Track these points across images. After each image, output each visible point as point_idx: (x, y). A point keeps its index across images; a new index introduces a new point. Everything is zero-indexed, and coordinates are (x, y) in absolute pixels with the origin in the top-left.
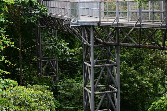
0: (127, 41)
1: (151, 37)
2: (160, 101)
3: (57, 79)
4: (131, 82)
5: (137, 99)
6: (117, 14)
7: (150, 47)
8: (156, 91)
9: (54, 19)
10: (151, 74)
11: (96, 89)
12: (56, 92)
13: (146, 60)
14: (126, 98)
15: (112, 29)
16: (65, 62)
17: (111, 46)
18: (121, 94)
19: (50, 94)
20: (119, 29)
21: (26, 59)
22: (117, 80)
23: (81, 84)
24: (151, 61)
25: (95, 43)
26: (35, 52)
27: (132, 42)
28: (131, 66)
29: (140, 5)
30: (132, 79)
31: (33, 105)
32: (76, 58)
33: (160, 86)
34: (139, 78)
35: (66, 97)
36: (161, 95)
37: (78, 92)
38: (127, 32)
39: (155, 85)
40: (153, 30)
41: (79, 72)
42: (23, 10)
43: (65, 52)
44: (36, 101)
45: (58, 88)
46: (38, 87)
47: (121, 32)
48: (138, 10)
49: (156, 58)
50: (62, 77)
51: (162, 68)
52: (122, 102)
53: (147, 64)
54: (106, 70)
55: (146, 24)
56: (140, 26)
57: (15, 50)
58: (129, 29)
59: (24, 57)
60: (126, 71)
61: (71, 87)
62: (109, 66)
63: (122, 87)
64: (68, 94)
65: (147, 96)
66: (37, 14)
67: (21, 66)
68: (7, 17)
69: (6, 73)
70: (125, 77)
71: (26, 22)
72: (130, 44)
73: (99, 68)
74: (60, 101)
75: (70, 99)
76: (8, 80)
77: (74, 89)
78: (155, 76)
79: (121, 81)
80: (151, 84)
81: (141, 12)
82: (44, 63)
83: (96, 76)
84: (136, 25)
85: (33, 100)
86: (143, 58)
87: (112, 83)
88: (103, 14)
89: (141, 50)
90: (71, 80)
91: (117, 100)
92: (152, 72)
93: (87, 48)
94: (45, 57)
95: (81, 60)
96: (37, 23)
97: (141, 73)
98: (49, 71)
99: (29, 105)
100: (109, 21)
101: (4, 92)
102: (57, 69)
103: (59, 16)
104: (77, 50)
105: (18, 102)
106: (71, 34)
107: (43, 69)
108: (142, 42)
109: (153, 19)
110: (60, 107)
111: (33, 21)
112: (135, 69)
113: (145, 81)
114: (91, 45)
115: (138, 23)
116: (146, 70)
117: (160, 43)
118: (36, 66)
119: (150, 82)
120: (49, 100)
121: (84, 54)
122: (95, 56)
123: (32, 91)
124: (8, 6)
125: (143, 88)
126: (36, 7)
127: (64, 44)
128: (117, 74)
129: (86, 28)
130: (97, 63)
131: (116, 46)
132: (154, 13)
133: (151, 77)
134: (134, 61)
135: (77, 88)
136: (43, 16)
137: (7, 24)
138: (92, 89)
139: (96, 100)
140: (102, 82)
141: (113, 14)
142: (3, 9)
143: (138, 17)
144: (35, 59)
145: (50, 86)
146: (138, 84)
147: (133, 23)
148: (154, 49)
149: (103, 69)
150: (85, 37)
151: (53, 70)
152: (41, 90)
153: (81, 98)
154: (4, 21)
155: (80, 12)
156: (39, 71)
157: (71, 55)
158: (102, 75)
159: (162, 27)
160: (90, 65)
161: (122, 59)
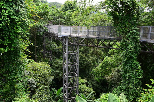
0: (82, 43)
1: (92, 42)
2: (96, 69)
3: (52, 59)
4: (84, 61)
5: (86, 68)
6: (78, 32)
7: (92, 46)
8: (94, 65)
9: (51, 33)
10: (92, 58)
11: (69, 64)
12: (51, 65)
13: (90, 52)
14: (81, 68)
15: (76, 38)
16: (55, 52)
17: (75, 45)
18: (79, 66)
19: (49, 66)
20: (79, 39)
21: (38, 50)
22: (78, 60)
23: (62, 62)
24: (92, 52)
25: (68, 44)
26: (42, 47)
27: (84, 44)
28: (84, 54)
29: (88, 28)
30: (84, 60)
31: (41, 70)
32: (60, 50)
33: (96, 63)
34: (87, 59)
35: (56, 67)
36: (96, 67)
37: (61, 65)
38: (82, 40)
39: (94, 62)
40: (93, 39)
41: (61, 57)
42: (37, 29)
43: (55, 48)
44: (42, 69)
45: (52, 63)
46: (44, 63)
47: (80, 40)
48: (87, 30)
49: (94, 51)
50: (54, 59)
51: (97, 55)
52: (80, 69)
53: (90, 53)
54: (73, 56)
55: (90, 36)
56: (87, 37)
57: (34, 47)
58: (83, 38)
59: (37, 50)
60: (82, 56)
61: (58, 63)
62: (74, 54)
63: (80, 63)
64: (57, 66)
65: (90, 67)
66: (43, 31)
67: (36, 53)
68: (30, 32)
69: (30, 56)
70: (81, 59)
71: (38, 34)
72: (83, 45)
73: (70, 55)
74: (53, 69)
75: (58, 68)
76: (30, 60)
77: (59, 63)
78: (94, 58)
79: (79, 61)
80: (92, 62)
81: (88, 31)
82: (46, 52)
83: (69, 58)
84: (86, 37)
85: (41, 68)
86: (89, 51)
87: (75, 61)
88: (72, 32)
89: (88, 47)
90: (58, 60)
91: (78, 68)
92: (92, 57)
93: (65, 46)
94: (47, 50)
95: (62, 51)
96: (43, 35)
97: (88, 57)
98: (48, 56)
99: (39, 71)
100: (74, 35)
101: (28, 65)
102: (52, 55)
103: (53, 32)
104: (60, 47)
105: (35, 69)
106: (58, 40)
107: (46, 55)
108: (88, 44)
109: (93, 34)
110: (53, 72)
111: (41, 34)
112: (86, 55)
113: (90, 61)
114: (67, 45)
115: (87, 36)
116: (90, 56)
117: (96, 45)
118: (42, 54)
119: (91, 61)
120: (48, 68)
121: (64, 49)
122: (68, 50)
123: (41, 64)
124: (30, 27)
125: (88, 63)
126: (43, 28)
127: (55, 44)
128: (78, 57)
129: (65, 38)
130: (69, 53)
131: (77, 45)
132: (94, 32)
133: (92, 59)
134: (85, 52)
135: (60, 63)
136: (46, 32)
137: (30, 35)
138: (67, 64)
139: (69, 68)
140: (71, 61)
141: (76, 32)
142: (28, 29)
143: (87, 33)
144: (42, 51)
145: (49, 62)
146: (86, 62)
147: (85, 36)
148: (94, 47)
149: (71, 55)
150: (64, 41)
151: (50, 56)
152: (45, 64)
153: (62, 67)
154: (28, 34)
155: (62, 30)
156: (44, 56)
157: (58, 49)
158: (71, 58)
159: (97, 38)
160: (66, 53)
161: (80, 51)
